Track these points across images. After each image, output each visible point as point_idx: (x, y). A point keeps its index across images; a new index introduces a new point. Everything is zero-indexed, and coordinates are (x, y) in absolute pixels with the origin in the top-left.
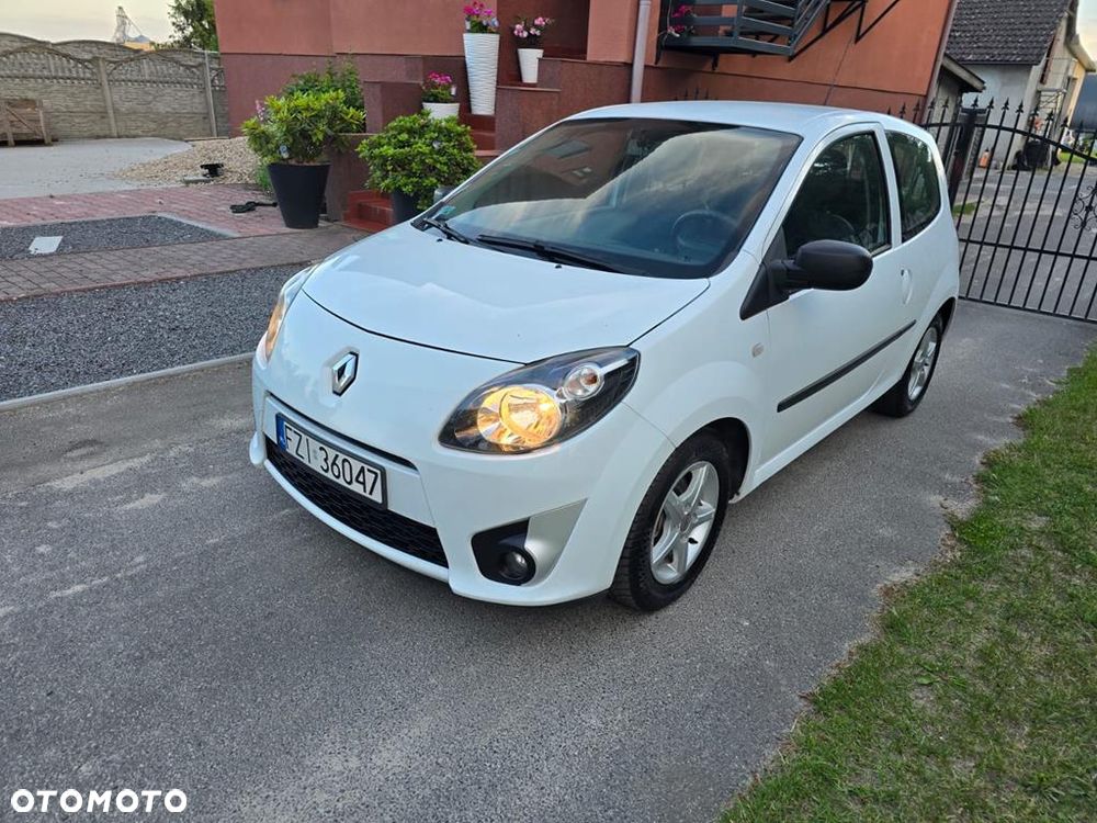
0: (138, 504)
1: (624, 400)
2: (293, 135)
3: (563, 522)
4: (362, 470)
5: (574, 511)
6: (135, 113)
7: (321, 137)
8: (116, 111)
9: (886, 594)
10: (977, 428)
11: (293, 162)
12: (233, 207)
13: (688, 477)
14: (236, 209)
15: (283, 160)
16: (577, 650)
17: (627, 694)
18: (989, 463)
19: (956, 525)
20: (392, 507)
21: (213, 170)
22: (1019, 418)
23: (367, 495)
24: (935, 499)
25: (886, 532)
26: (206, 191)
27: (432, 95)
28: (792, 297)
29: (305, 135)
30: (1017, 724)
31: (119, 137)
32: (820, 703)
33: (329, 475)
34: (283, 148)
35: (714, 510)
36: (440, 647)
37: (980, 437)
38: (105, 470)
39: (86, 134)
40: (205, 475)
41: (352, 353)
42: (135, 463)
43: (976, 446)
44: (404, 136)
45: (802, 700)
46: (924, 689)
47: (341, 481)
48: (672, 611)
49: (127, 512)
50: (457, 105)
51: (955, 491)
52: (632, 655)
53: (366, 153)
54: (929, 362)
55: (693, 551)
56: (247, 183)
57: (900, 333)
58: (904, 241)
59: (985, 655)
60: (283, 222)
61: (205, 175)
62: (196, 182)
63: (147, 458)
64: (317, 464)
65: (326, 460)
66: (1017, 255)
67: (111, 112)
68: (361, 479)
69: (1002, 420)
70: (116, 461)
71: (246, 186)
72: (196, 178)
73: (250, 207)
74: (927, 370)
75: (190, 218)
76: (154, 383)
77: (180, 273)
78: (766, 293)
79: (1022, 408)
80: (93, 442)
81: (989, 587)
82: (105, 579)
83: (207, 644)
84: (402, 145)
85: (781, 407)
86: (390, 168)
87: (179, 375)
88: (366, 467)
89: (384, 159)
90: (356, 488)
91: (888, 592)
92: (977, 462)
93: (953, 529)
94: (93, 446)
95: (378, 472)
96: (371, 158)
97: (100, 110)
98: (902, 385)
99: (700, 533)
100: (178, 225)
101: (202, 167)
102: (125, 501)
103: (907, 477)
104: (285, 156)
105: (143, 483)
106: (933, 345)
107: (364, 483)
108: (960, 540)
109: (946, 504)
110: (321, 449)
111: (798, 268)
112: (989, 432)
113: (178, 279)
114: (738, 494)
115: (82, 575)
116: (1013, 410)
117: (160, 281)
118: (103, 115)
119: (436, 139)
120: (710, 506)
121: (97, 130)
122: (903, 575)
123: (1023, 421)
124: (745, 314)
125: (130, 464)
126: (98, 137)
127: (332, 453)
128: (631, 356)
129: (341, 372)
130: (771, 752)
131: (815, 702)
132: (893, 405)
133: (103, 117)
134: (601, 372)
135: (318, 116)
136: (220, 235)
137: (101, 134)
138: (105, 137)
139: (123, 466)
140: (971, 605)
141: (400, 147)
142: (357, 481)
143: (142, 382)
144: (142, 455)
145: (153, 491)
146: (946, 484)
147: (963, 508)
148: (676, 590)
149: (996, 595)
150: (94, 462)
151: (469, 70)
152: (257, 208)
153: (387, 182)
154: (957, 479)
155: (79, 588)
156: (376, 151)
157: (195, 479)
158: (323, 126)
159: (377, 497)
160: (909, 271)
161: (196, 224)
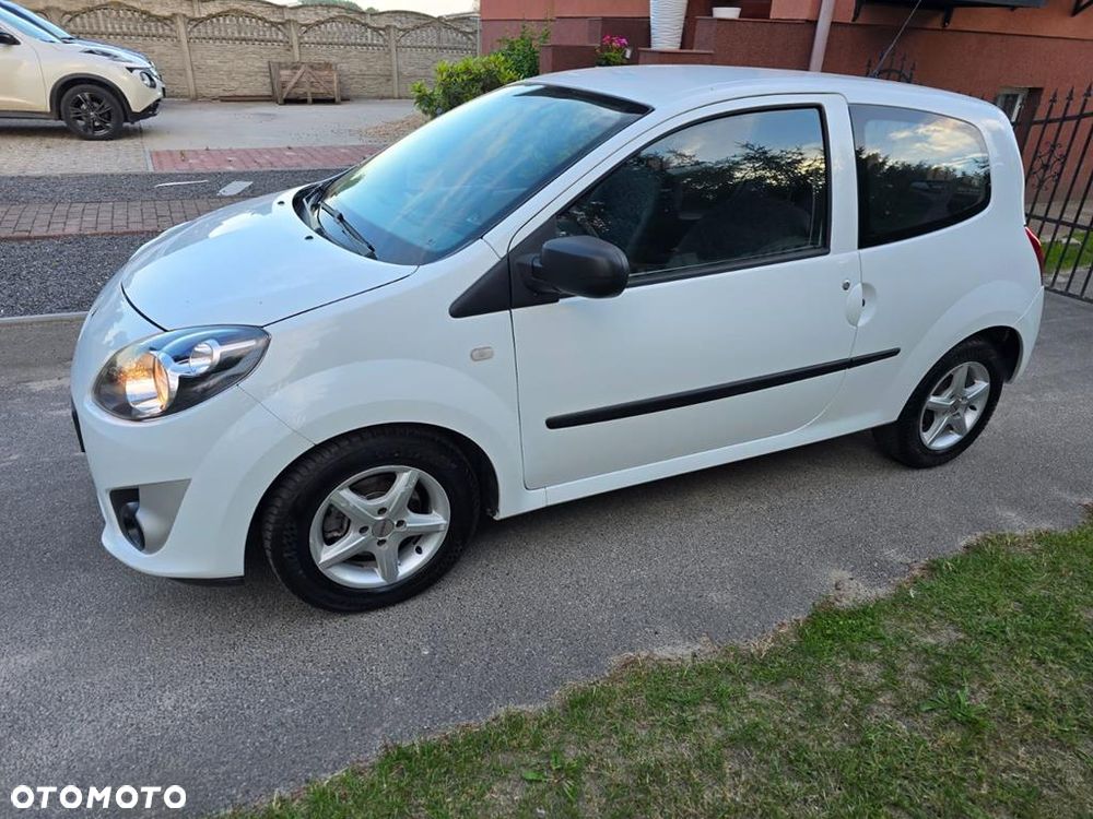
1: (241, 384)
5: (180, 487)
6: (415, 76)
8: (399, 74)
9: (627, 665)
13: (390, 479)
19: (821, 612)
24: (838, 575)
27: (605, 58)
31: (400, 98)
35: (446, 523)
39: (374, 95)
43: (984, 525)
45: (382, 750)
46: (521, 784)
51: (874, 570)
54: (980, 406)
55: (412, 564)
58: (863, 246)
67: (395, 75)
69: (1074, 499)
74: (970, 419)
85: (553, 423)
91: (631, 664)
92: (963, 543)
93: (815, 614)
97: (388, 73)
99: (430, 548)
106: (981, 385)
109: (846, 584)
112: (1031, 509)
114: (498, 511)
118: (389, 78)
120: (440, 517)
121: (382, 92)
122: (677, 651)
124: (463, 308)
126: (382, 98)
133: (389, 80)
137: (386, 94)
138: (389, 98)
146: (877, 561)
151: (653, 32)
154: (901, 558)
160: (865, 286)
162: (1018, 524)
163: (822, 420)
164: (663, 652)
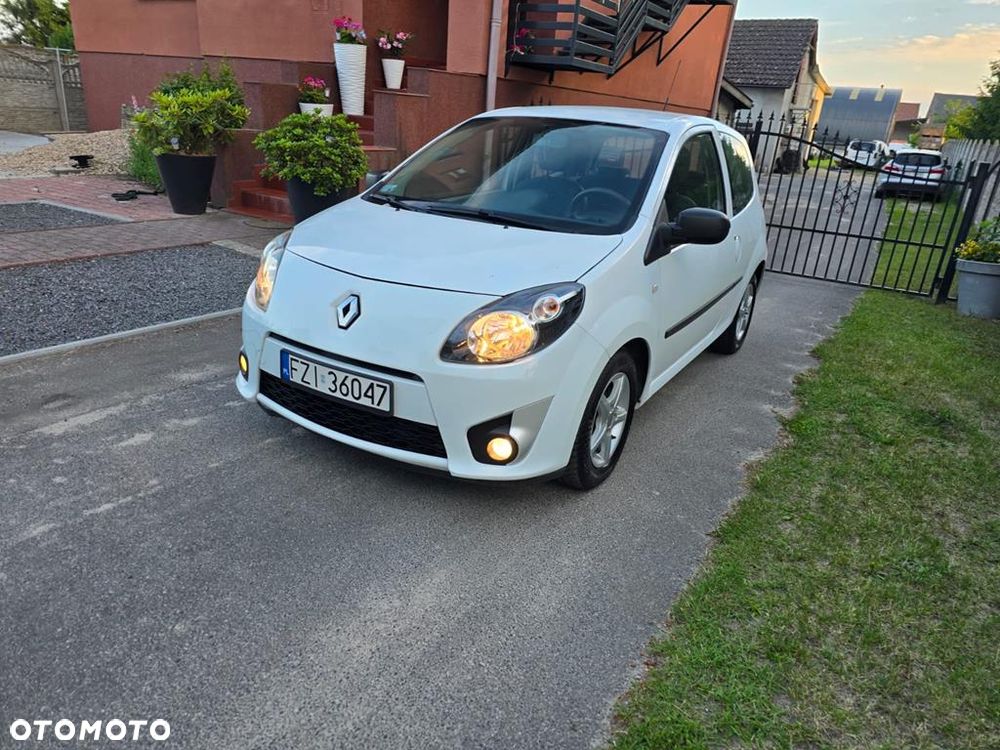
0: (131, 441)
1: (577, 321)
2: (184, 129)
3: (537, 414)
4: (372, 386)
5: (546, 403)
7: (211, 131)
9: (748, 468)
10: (786, 359)
11: (182, 153)
12: (114, 195)
13: (611, 385)
14: (118, 197)
15: (173, 150)
16: (540, 519)
17: (586, 544)
18: (799, 381)
19: (785, 423)
20: (399, 414)
21: (83, 161)
22: (813, 352)
23: (375, 406)
24: (767, 408)
25: (739, 430)
26: (81, 180)
27: (309, 96)
28: (672, 251)
29: (195, 128)
30: (852, 539)
32: (720, 536)
33: (338, 394)
34: (174, 140)
35: (626, 413)
36: (435, 526)
37: (789, 366)
38: (87, 418)
40: (184, 417)
41: (353, 295)
42: (113, 410)
43: (787, 372)
44: (299, 131)
45: (709, 538)
46: (788, 522)
47: (350, 398)
48: (602, 489)
49: (124, 449)
50: (332, 106)
51: (781, 402)
52: (581, 519)
53: (263, 145)
54: (748, 312)
55: (614, 444)
56: (118, 175)
57: (734, 285)
58: (734, 215)
59: (822, 499)
60: (172, 209)
61: (74, 166)
62: (66, 172)
63: (122, 407)
64: (324, 387)
65: (334, 382)
66: (796, 234)
68: (370, 394)
69: (801, 354)
70: (93, 410)
71: (119, 177)
72: (64, 169)
73: (132, 195)
74: (747, 316)
75: (76, 205)
76: (101, 346)
77: (90, 253)
78: (658, 247)
79: (814, 345)
80: (65, 396)
81: (816, 459)
82: (130, 498)
83: (244, 537)
84: (298, 138)
85: (667, 335)
86: (288, 158)
87: (122, 339)
88: (375, 383)
89: (282, 150)
90: (365, 401)
91: (749, 467)
92: (791, 382)
93: (784, 425)
94: (69, 399)
95: (388, 386)
96: (268, 149)
98: (732, 329)
99: (617, 431)
100: (63, 211)
101: (71, 158)
102: (120, 439)
103: (745, 394)
104: (176, 147)
105: (129, 426)
106: (751, 298)
107: (372, 397)
108: (791, 432)
109: (775, 410)
110: (330, 373)
111: (679, 228)
112: (794, 362)
113: (89, 258)
114: (639, 402)
115: (107, 497)
116: (807, 347)
117: (73, 260)
119: (330, 134)
120: (623, 410)
122: (756, 456)
123: (816, 354)
124: (647, 262)
125: (109, 411)
127: (341, 376)
128: (579, 290)
129: (346, 310)
130: (695, 569)
131: (718, 536)
132: (725, 345)
134: (560, 300)
135: (207, 112)
136: (112, 220)
139: (105, 413)
140: (807, 471)
141: (297, 141)
142: (366, 395)
143: (90, 346)
144: (117, 404)
145: (141, 431)
146: (773, 397)
147: (787, 412)
148: (605, 473)
149: (822, 464)
150: (72, 411)
151: (340, 75)
152: (139, 196)
153: (286, 170)
154: (780, 394)
155: (108, 506)
156: (273, 144)
157: (176, 421)
158: (212, 120)
159: (385, 406)
160: (739, 237)
161: (83, 210)
162: (803, 369)
163: (723, 320)
164: (753, 458)
